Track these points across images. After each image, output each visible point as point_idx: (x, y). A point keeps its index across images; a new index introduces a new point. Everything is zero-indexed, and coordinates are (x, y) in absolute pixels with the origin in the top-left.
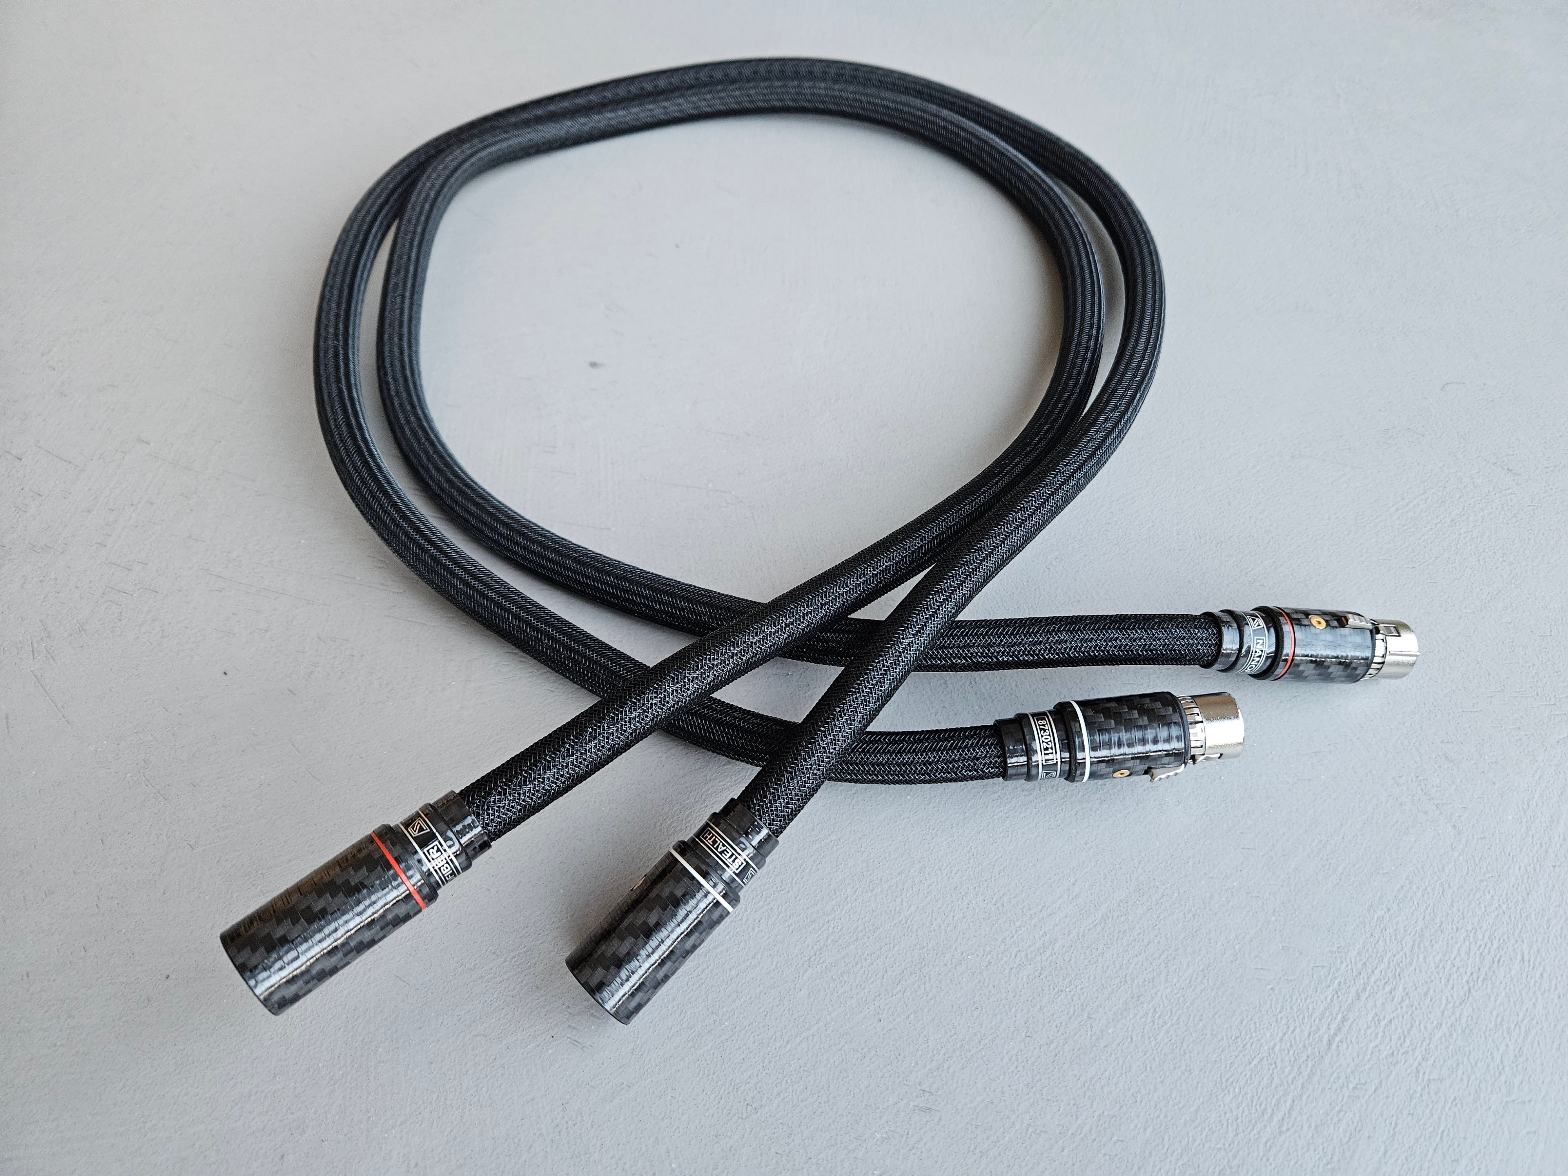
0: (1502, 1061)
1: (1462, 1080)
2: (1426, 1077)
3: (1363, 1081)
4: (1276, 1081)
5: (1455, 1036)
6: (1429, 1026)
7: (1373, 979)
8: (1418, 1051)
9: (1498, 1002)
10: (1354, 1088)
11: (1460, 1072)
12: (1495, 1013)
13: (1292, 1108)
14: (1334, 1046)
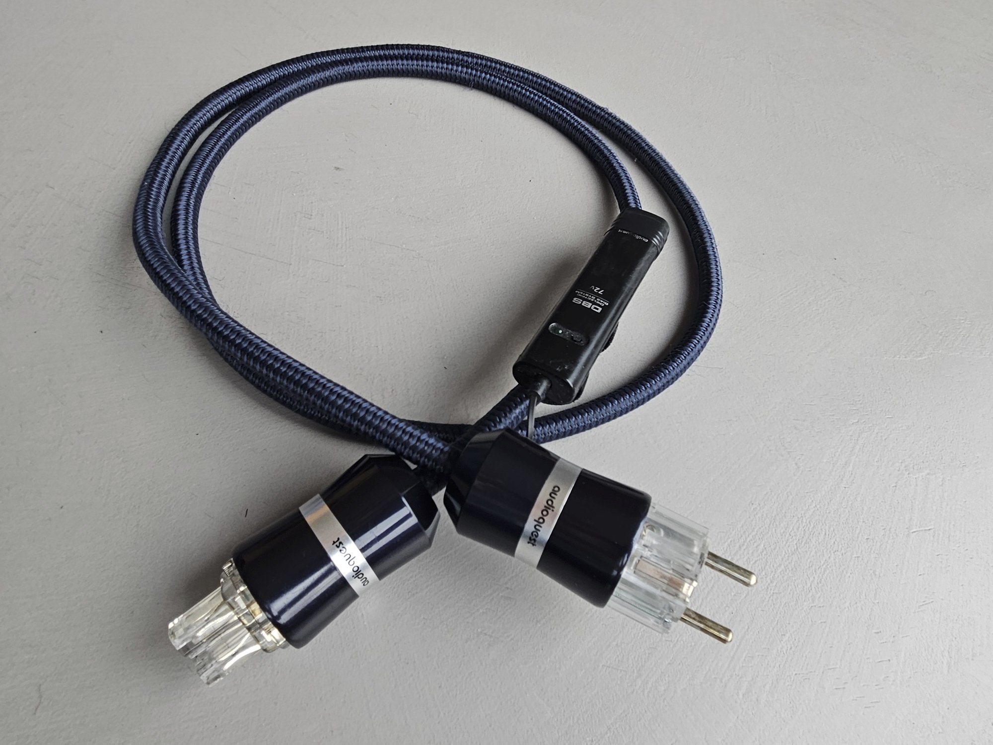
5: (788, 571)
6: (775, 566)
7: (748, 539)
9: (812, 555)
11: (789, 590)
12: (809, 561)
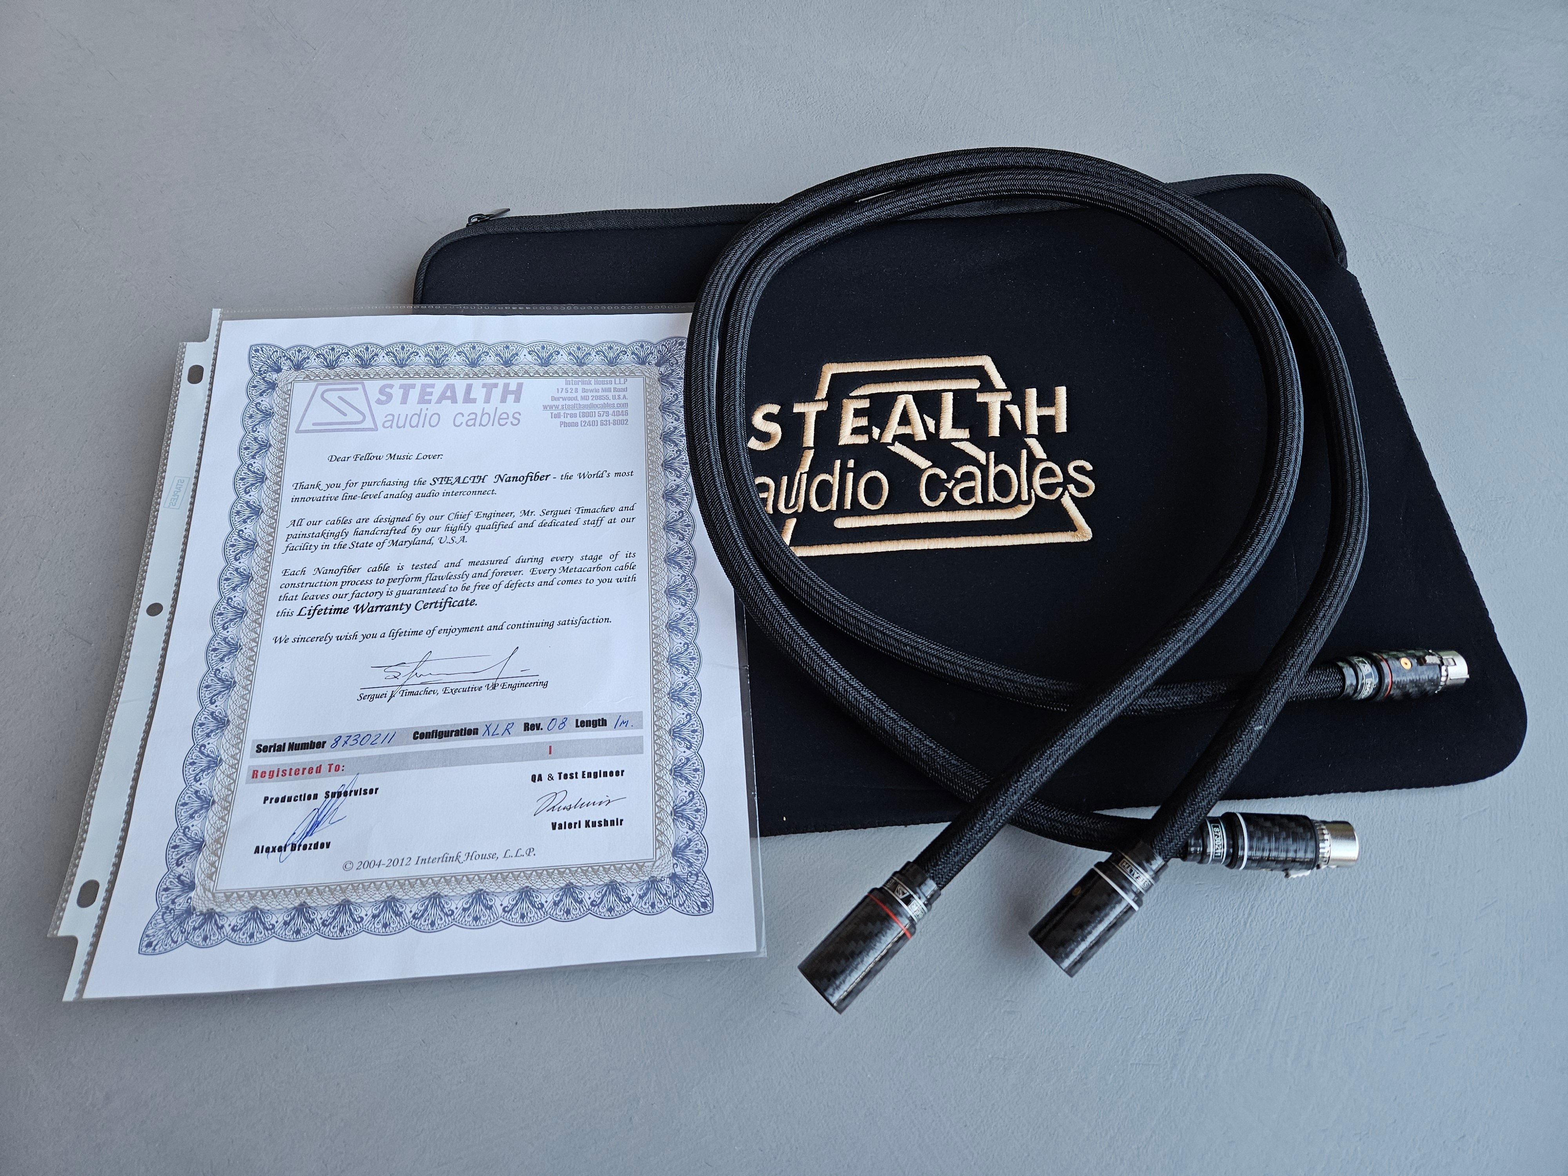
0: (1350, 916)
1: (1326, 932)
2: (1305, 934)
3: (1267, 944)
4: (1216, 954)
8: (1299, 919)
10: (1262, 949)
13: (1227, 968)
14: (1248, 924)
